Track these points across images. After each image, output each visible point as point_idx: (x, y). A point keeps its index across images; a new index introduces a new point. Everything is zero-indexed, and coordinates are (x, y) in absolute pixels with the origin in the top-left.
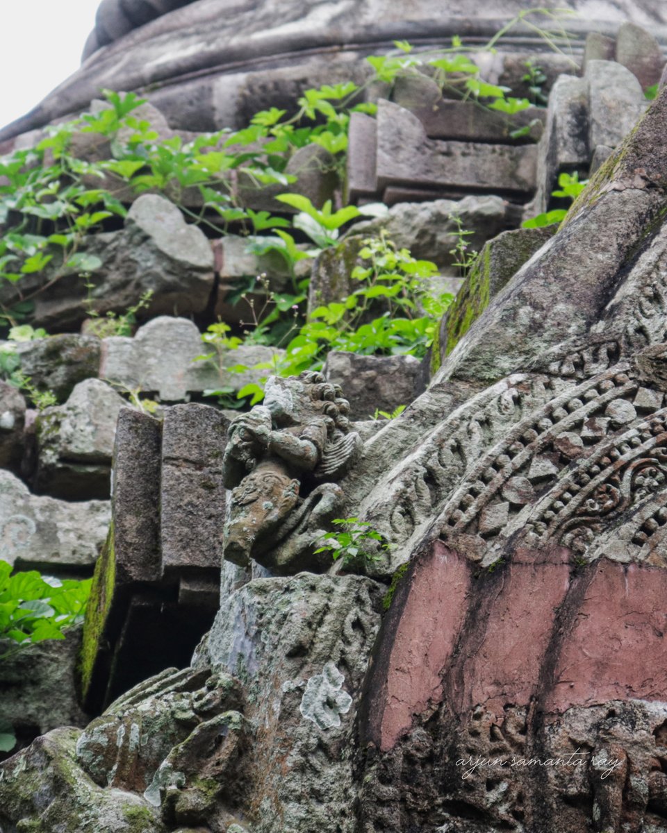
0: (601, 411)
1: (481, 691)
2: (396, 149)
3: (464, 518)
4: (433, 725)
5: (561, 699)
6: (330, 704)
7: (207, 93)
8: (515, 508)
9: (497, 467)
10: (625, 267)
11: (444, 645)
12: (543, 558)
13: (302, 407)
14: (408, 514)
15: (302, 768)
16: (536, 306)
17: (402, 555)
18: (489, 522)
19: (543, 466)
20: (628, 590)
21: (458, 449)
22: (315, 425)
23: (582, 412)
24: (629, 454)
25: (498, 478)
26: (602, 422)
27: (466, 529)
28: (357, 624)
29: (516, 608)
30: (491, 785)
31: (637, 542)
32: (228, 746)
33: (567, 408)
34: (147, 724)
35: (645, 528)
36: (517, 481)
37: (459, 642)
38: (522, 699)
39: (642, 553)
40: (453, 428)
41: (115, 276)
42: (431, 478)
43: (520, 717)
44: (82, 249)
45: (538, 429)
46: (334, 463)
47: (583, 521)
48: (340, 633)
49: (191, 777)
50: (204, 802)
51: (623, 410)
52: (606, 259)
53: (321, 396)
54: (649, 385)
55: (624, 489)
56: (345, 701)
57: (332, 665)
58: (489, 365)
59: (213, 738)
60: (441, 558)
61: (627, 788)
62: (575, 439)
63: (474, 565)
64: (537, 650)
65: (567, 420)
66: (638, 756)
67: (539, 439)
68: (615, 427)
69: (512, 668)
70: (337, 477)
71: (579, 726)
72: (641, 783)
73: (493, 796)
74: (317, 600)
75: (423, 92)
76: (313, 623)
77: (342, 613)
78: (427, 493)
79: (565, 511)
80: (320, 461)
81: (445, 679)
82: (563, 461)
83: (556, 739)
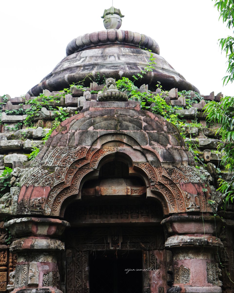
0: (38, 172)
1: (26, 198)
2: (69, 99)
3: (26, 182)
4: (22, 200)
5: (31, 198)
6: (16, 198)
7: (64, 77)
8: (30, 181)
9: (29, 178)
10: (44, 155)
11: (24, 194)
12: (31, 186)
13: (17, 171)
14: (23, 181)
15: (14, 204)
16: (37, 160)
17: (22, 185)
18: (28, 183)
19: (33, 177)
20: (37, 189)
21: (28, 175)
22: (17, 173)
23: (36, 172)
24: (39, 176)
25: (29, 179)
26: (38, 173)
27: (26, 183)
28: (18, 191)
29: (29, 191)
30: (26, 205)
31: (38, 184)
32: (9, 201)
33: (35, 172)
34: (4, 199)
35: (39, 183)
36: (31, 179)
37: (25, 193)
38: (29, 198)
39: (38, 185)
40: (27, 173)
41: (41, 116)
42: (25, 178)
43: (29, 199)
44: (38, 113)
45: (33, 174)
46: (19, 176)
47: (35, 182)
48: (17, 192)
49: (7, 203)
50: (8, 205)
51: (40, 171)
52: (43, 154)
53: (18, 170)
54: (42, 169)
55: (38, 179)
56: (17, 198)
57: (16, 195)
58: (32, 165)
59: (9, 200)
60: (24, 186)
61: (36, 205)
62: (36, 174)
63: (26, 187)
64: (30, 194)
65: (35, 173)
66: (37, 203)
67: (33, 175)
68: (39, 173)
69: (28, 196)
70: (19, 177)
71: (32, 200)
72: (37, 205)
73: (26, 206)
74: (15, 190)
75: (75, 89)
76: (15, 192)
77: (17, 191)
78: (25, 179)
79: (33, 182)
80: (18, 176)
81: (23, 196)
82: (35, 176)
83: (31, 202)
